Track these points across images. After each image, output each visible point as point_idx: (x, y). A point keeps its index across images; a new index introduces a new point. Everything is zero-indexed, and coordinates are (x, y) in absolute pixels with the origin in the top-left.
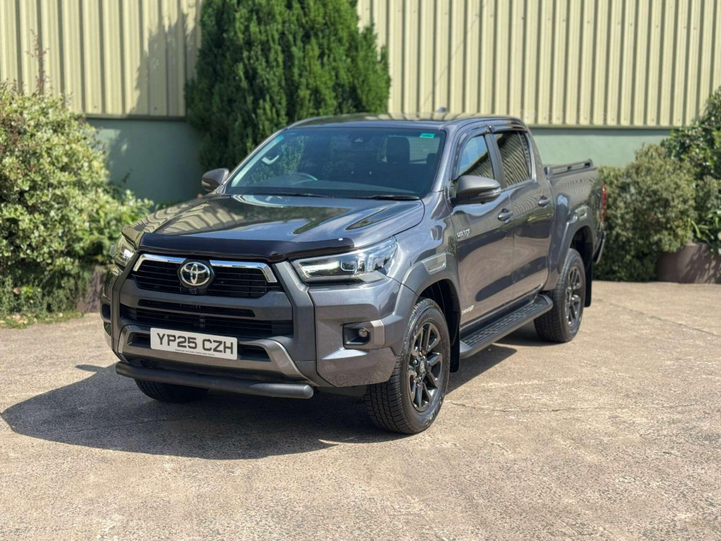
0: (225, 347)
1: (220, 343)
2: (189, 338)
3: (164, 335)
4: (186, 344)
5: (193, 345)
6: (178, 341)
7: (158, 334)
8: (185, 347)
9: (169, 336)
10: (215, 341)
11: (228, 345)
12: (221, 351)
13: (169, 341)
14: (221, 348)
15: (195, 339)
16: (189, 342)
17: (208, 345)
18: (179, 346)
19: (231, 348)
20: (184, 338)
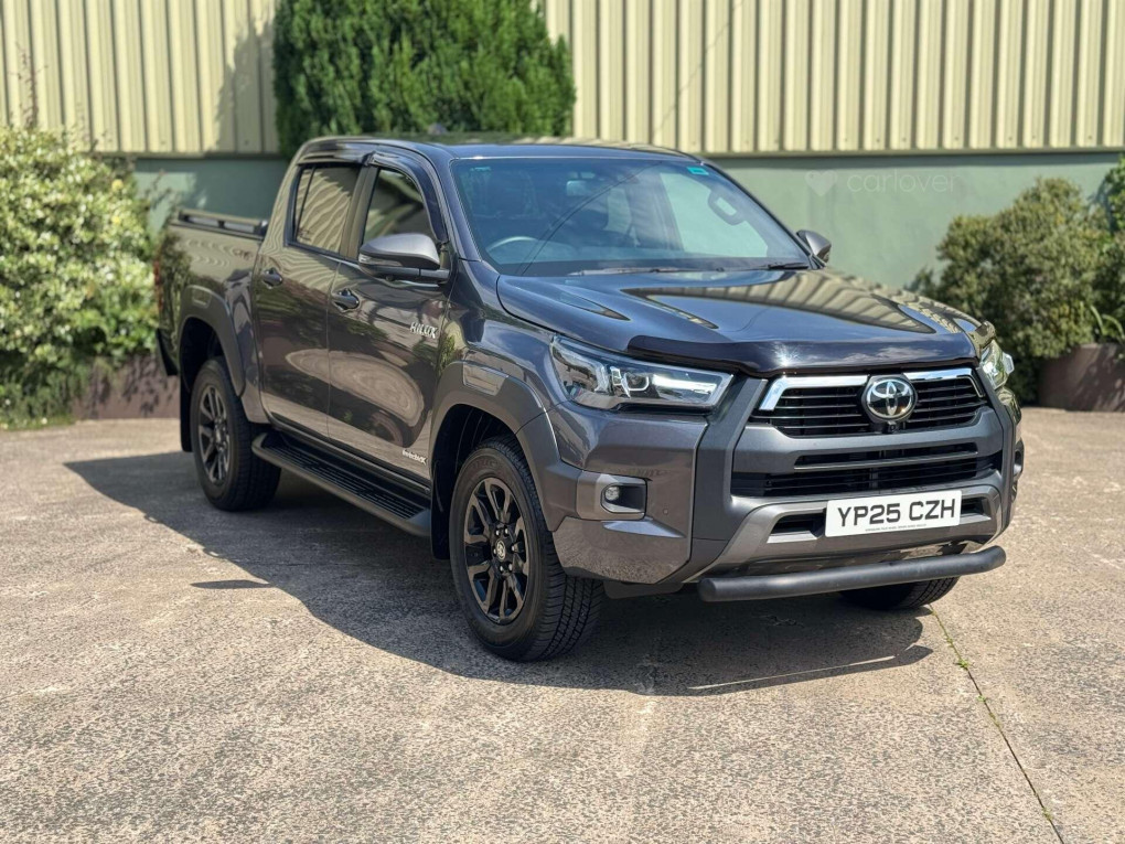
0: (944, 509)
1: (936, 503)
2: (889, 506)
3: (849, 509)
4: (884, 517)
5: (894, 516)
6: (870, 513)
7: (840, 510)
8: (882, 521)
9: (857, 509)
10: (928, 503)
11: (948, 504)
12: (936, 517)
13: (857, 516)
14: (938, 511)
15: (898, 505)
16: (889, 512)
17: (917, 511)
18: (872, 522)
19: (952, 508)
20: (881, 507)
